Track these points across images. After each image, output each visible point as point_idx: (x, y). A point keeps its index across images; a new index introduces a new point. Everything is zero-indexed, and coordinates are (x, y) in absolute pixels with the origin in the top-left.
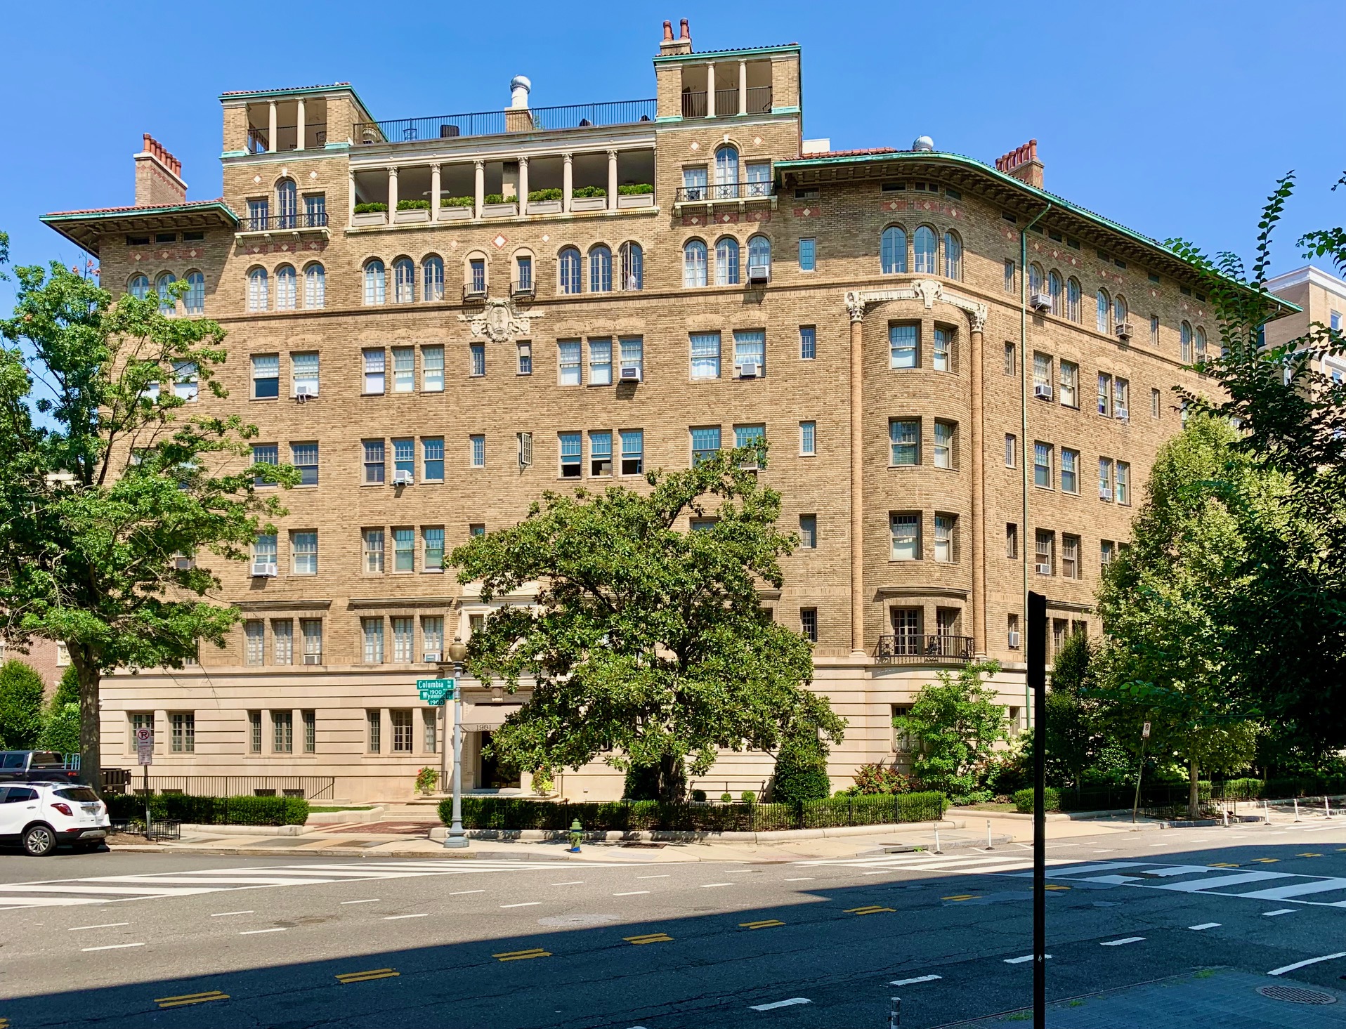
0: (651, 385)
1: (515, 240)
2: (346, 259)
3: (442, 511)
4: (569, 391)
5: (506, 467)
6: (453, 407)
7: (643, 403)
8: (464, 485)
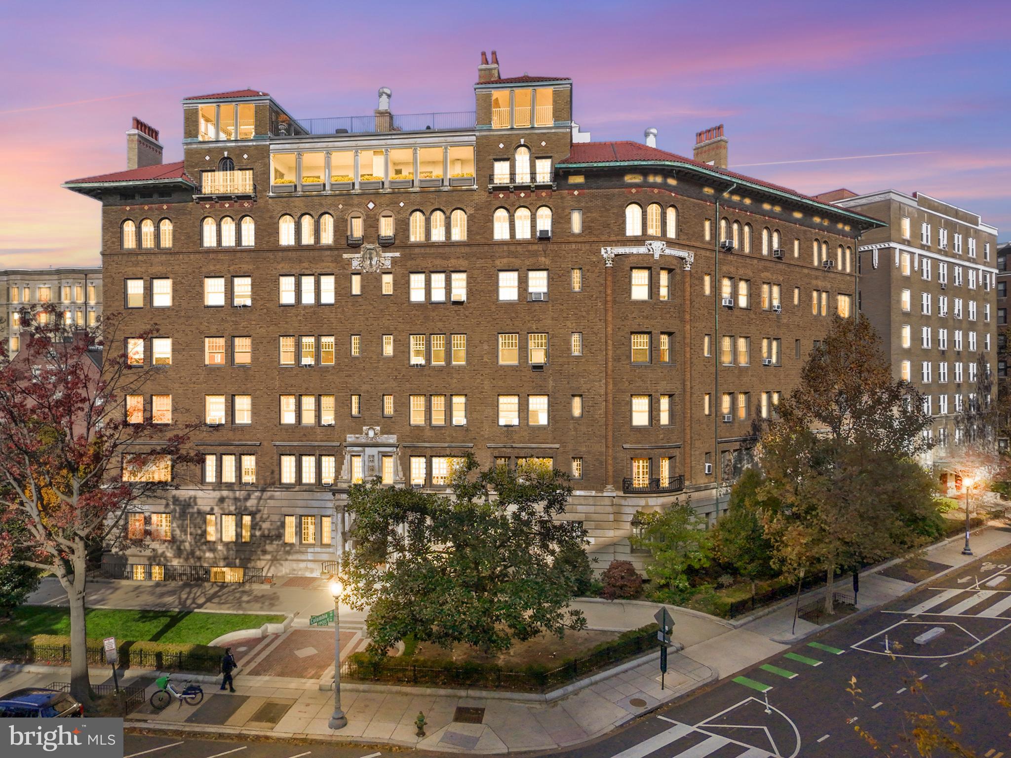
0: (472, 305)
1: (381, 205)
2: (269, 214)
3: (333, 386)
4: (418, 305)
5: (374, 357)
6: (339, 316)
7: (467, 317)
8: (347, 368)
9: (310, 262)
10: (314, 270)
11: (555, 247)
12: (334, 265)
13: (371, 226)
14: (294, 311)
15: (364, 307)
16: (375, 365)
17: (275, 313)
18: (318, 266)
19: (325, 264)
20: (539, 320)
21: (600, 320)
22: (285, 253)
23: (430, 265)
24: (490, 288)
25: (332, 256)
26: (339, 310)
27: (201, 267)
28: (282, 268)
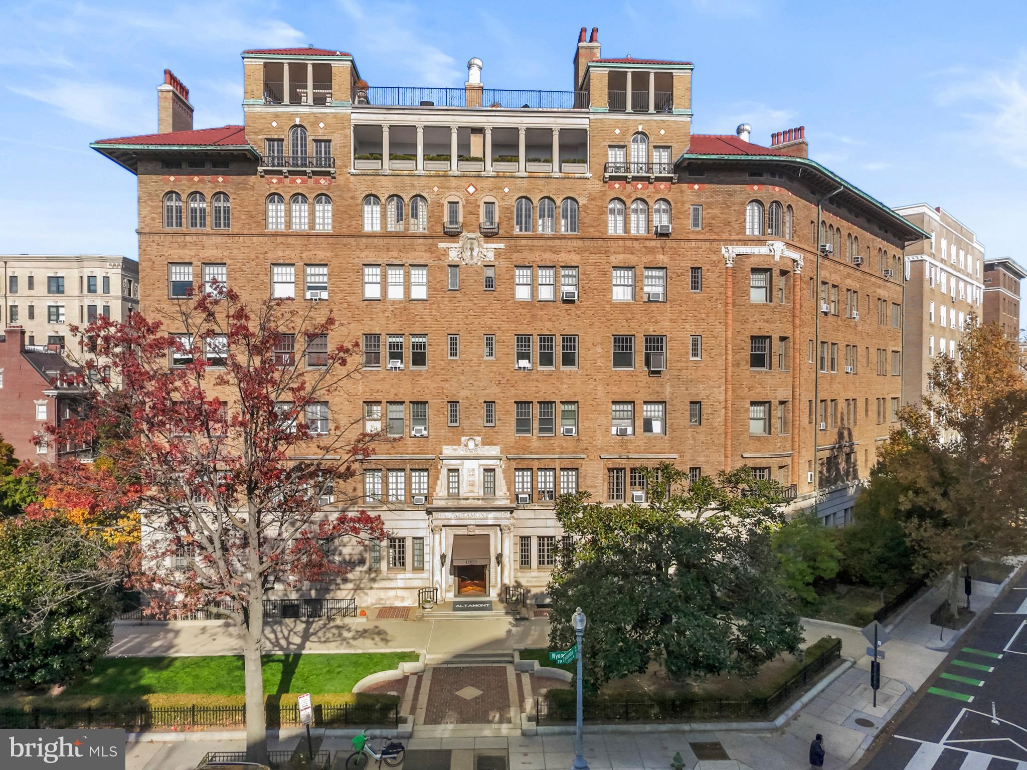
0: (584, 303)
1: (483, 189)
2: (351, 194)
3: (427, 391)
4: (524, 304)
5: (475, 360)
6: (434, 312)
7: (579, 317)
8: (443, 372)
9: (400, 251)
10: (405, 260)
11: (674, 244)
12: (428, 255)
13: (471, 213)
14: (380, 306)
15: (463, 304)
16: (477, 368)
17: (358, 308)
18: (409, 255)
19: (417, 253)
20: (657, 322)
21: (720, 323)
22: (370, 240)
23: (538, 259)
24: (604, 286)
25: (425, 245)
26: (435, 306)
27: (266, 253)
28: (367, 256)
